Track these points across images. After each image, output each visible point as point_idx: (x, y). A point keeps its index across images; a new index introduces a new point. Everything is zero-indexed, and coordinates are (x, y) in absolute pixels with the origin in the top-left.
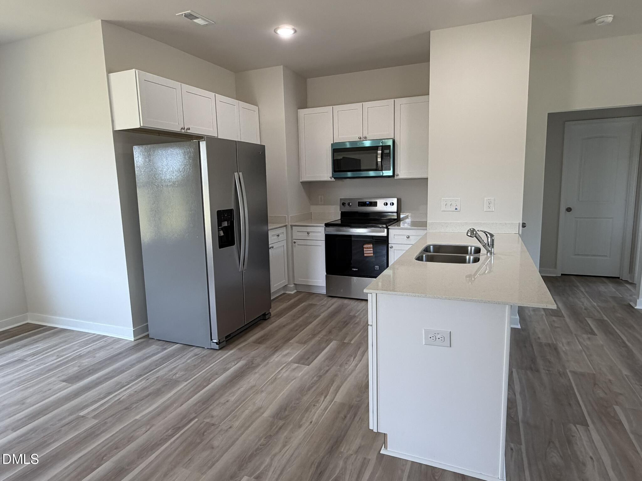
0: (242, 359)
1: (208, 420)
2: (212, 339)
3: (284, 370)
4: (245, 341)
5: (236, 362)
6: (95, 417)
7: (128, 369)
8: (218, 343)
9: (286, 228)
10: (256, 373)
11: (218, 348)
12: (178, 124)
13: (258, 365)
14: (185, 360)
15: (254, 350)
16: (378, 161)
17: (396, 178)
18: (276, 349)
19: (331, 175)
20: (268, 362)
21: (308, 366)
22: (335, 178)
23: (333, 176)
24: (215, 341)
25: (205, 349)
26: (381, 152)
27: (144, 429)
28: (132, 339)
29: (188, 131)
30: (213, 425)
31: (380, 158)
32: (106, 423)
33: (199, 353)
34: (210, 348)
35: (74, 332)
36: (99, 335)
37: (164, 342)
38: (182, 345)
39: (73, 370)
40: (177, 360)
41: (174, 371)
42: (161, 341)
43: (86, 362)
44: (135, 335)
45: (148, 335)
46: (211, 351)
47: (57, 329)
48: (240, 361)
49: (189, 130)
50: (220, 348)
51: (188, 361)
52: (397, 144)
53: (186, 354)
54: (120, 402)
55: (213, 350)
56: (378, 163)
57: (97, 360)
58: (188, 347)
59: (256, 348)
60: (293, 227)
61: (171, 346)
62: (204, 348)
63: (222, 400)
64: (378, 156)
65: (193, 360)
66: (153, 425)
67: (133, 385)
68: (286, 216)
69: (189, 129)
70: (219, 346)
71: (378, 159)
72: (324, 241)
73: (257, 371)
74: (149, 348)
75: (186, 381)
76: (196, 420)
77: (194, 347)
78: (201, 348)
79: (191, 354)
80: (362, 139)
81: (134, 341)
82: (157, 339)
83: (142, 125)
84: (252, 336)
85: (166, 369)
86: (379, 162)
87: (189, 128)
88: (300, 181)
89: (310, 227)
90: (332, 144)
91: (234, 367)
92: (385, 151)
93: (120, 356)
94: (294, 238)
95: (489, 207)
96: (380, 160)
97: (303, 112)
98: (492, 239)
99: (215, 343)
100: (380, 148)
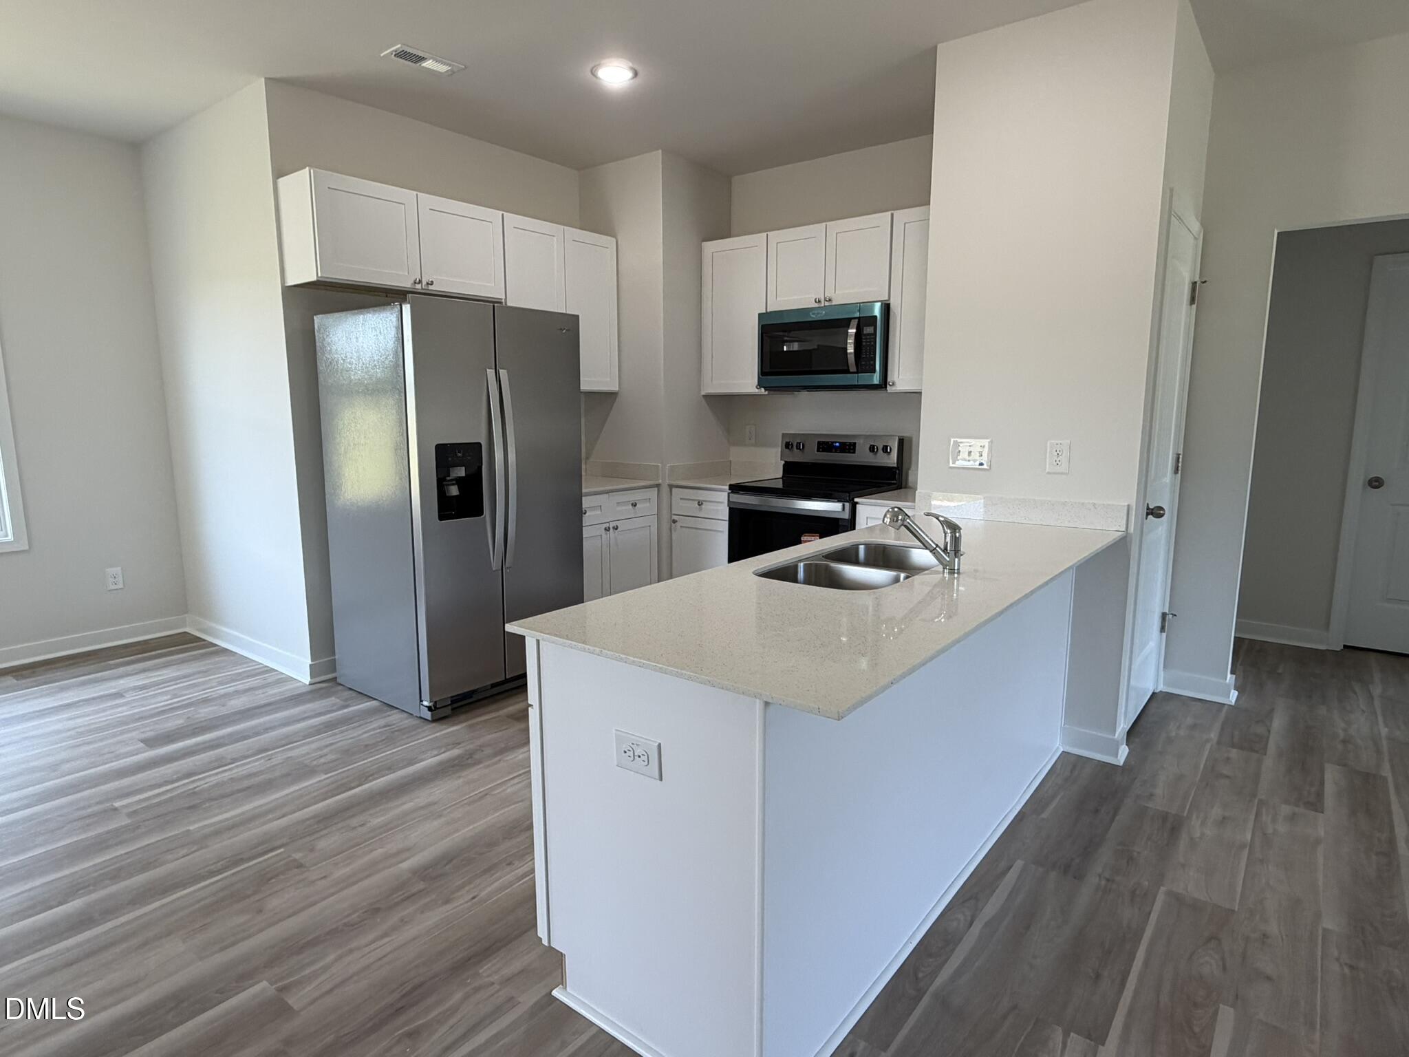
0: (460, 746)
1: (298, 856)
2: (422, 699)
3: (516, 781)
5: (443, 750)
6: (130, 815)
7: (258, 734)
9: (658, 490)
10: (459, 777)
11: (430, 718)
12: (407, 274)
13: (479, 763)
14: (360, 732)
15: (496, 731)
16: (848, 351)
17: (889, 389)
19: (755, 380)
20: (500, 760)
22: (766, 389)
23: (760, 385)
24: (426, 703)
25: (410, 717)
26: (854, 331)
27: (184, 851)
28: (305, 679)
29: (431, 287)
30: (300, 866)
31: (853, 345)
32: (138, 827)
33: (394, 722)
34: (418, 716)
35: (233, 656)
36: (266, 666)
37: (354, 694)
38: (378, 704)
39: (174, 722)
40: (350, 730)
41: (325, 751)
42: (350, 692)
43: (205, 712)
44: (312, 676)
45: (336, 678)
46: (420, 722)
47: (217, 648)
48: (452, 749)
50: (435, 718)
51: (364, 735)
52: (894, 313)
53: (372, 722)
54: (193, 793)
55: (423, 720)
56: (848, 356)
57: (223, 711)
58: (386, 709)
59: (504, 727)
60: (674, 490)
61: (366, 700)
62: (409, 714)
63: (354, 822)
64: (849, 341)
65: (372, 735)
66: (207, 847)
67: (237, 767)
68: (659, 465)
69: (432, 283)
70: (432, 715)
71: (848, 348)
72: (727, 523)
73: (463, 775)
74: (324, 701)
75: (326, 774)
76: (282, 850)
77: (395, 711)
78: (406, 714)
79: (382, 722)
80: (823, 302)
81: (310, 684)
82: (346, 687)
83: (318, 275)
84: (511, 705)
85: (314, 746)
86: (851, 353)
87: (433, 281)
88: (703, 393)
90: (760, 315)
91: (430, 760)
92: (864, 328)
93: (263, 710)
94: (673, 513)
95: (1058, 462)
96: (852, 351)
97: (710, 247)
98: (956, 536)
99: (426, 707)
100: (854, 323)
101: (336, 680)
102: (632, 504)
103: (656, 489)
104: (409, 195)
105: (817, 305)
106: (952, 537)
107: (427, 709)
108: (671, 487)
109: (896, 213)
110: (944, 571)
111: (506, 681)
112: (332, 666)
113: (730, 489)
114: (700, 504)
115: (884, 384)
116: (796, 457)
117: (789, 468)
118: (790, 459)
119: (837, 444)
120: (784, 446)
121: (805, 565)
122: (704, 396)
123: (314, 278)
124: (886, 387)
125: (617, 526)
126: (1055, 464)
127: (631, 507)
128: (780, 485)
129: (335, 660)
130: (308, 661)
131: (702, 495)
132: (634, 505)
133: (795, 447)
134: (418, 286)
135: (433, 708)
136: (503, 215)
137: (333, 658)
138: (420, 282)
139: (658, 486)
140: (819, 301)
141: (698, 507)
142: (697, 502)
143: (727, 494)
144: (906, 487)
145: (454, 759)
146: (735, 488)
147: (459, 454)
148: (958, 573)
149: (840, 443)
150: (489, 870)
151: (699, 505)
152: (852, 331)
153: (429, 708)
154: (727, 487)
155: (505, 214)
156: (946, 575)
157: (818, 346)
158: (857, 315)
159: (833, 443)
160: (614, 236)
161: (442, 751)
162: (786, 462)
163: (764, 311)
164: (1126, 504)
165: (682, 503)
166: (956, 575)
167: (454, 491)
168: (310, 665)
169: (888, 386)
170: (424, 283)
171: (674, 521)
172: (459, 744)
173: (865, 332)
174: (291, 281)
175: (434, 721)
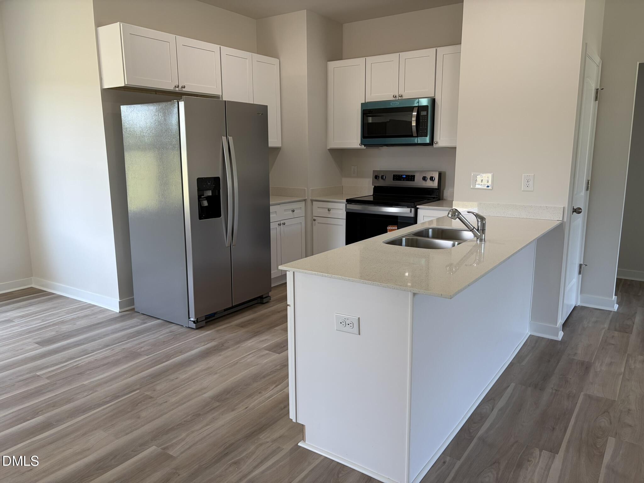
0: (215, 340)
1: (148, 393)
2: (190, 317)
3: (250, 356)
4: (229, 323)
6: (48, 378)
7: (100, 338)
10: (220, 355)
11: (194, 327)
12: (171, 81)
13: (228, 348)
14: (158, 335)
15: (232, 333)
16: (413, 125)
17: (435, 146)
18: (256, 334)
19: (359, 141)
20: (239, 347)
21: (278, 354)
22: (365, 145)
23: (362, 143)
24: (192, 319)
25: (183, 327)
26: (416, 113)
27: (86, 394)
28: (117, 309)
29: (184, 89)
30: (151, 398)
31: (415, 122)
32: (56, 384)
33: (175, 330)
34: (188, 326)
35: (68, 299)
36: (90, 304)
37: (147, 317)
38: (162, 321)
39: (50, 333)
40: (151, 334)
41: (142, 345)
42: (145, 316)
43: (65, 328)
44: (120, 308)
45: (134, 308)
46: (189, 329)
47: (55, 295)
48: (211, 342)
51: (161, 337)
52: (438, 105)
53: (162, 330)
54: (77, 367)
56: (413, 127)
57: (75, 327)
58: (168, 323)
59: (237, 331)
60: (314, 203)
61: (154, 320)
63: (172, 377)
64: (413, 119)
65: (165, 336)
66: (96, 391)
67: (97, 354)
68: (306, 188)
69: (184, 87)
70: (196, 325)
71: (412, 123)
72: (345, 220)
73: (222, 354)
74: (130, 321)
75: (147, 356)
76: (138, 391)
77: (173, 325)
78: (180, 326)
79: (168, 330)
80: (398, 98)
81: (119, 312)
82: (142, 313)
83: (126, 83)
84: (238, 319)
85: (136, 342)
88: (328, 148)
89: (332, 203)
90: (362, 105)
91: (201, 348)
92: (422, 112)
93: (100, 325)
94: (314, 215)
95: (528, 185)
96: (415, 124)
97: (332, 65)
98: (483, 223)
99: (192, 321)
100: (416, 109)
101: (134, 310)
102: (292, 211)
103: (304, 202)
104: (171, 37)
105: (394, 99)
106: (481, 223)
107: (193, 322)
108: (312, 201)
109: (438, 49)
110: (477, 240)
111: (233, 307)
112: (132, 302)
113: (346, 202)
114: (329, 210)
115: (432, 143)
116: (381, 183)
117: (376, 189)
118: (377, 185)
119: (404, 176)
120: (374, 178)
121: (406, 239)
122: (329, 149)
123: (123, 85)
124: (433, 145)
125: (285, 223)
126: (527, 186)
127: (291, 212)
128: (371, 199)
129: (134, 298)
130: (118, 300)
131: (330, 205)
132: (293, 211)
133: (380, 177)
134: (177, 89)
135: (196, 322)
136: (220, 47)
137: (132, 297)
138: (178, 87)
139: (305, 200)
140: (396, 97)
141: (328, 211)
142: (327, 209)
143: (345, 205)
144: (442, 200)
145: (214, 347)
146: (349, 201)
147: (209, 184)
148: (484, 241)
149: (406, 175)
150: (250, 396)
151: (329, 211)
152: (415, 114)
153: (194, 322)
154: (345, 201)
155: (221, 46)
156: (478, 242)
157: (390, 120)
158: (416, 105)
159: (402, 175)
160: (278, 58)
161: (206, 343)
162: (375, 186)
163: (364, 102)
164: (563, 206)
165: (318, 209)
166: (483, 242)
167: (205, 203)
168: (119, 302)
169: (434, 144)
170: (180, 87)
171: (314, 220)
172: (214, 340)
173: (421, 115)
174: (106, 86)
175: (197, 328)
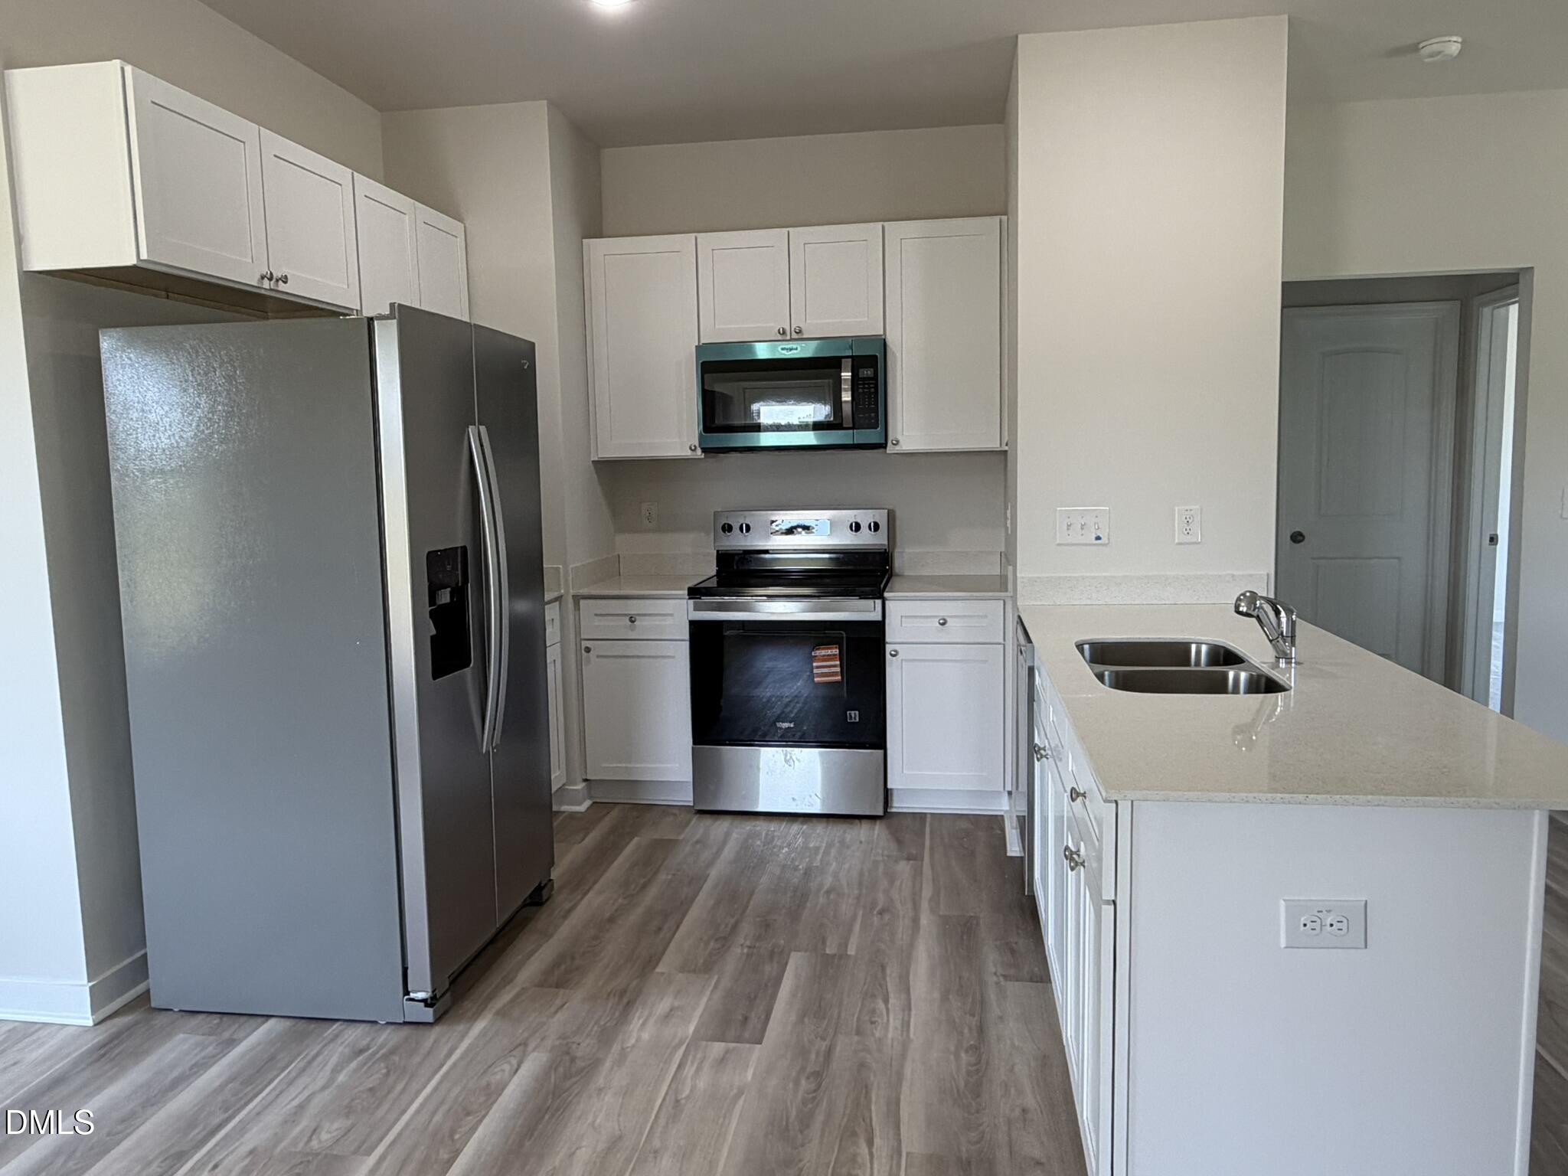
2: (410, 989)
4: (508, 981)
5: (514, 1061)
8: (429, 1001)
9: (560, 604)
11: (431, 1019)
12: (251, 261)
13: (595, 1064)
14: (326, 1074)
15: (553, 1010)
16: (843, 399)
17: (890, 449)
18: (627, 1001)
19: (693, 440)
21: (759, 1046)
23: (701, 445)
24: (421, 995)
25: (378, 1026)
26: (849, 373)
28: (83, 1017)
29: (282, 287)
31: (850, 393)
33: (364, 1043)
34: (401, 1021)
37: (216, 1020)
38: (288, 1023)
40: (298, 1076)
42: (201, 1017)
44: (96, 1008)
46: (406, 1031)
48: (525, 1054)
49: (285, 282)
50: (438, 1016)
51: (341, 1078)
52: (894, 354)
55: (413, 1027)
56: (843, 405)
58: (313, 1026)
59: (558, 1002)
60: (582, 602)
62: (375, 1022)
64: (843, 387)
65: (355, 1071)
68: (561, 566)
69: (285, 280)
70: (435, 1011)
71: (843, 396)
72: (688, 643)
74: (169, 1045)
77: (338, 1025)
78: (363, 1025)
79: (340, 1049)
80: (788, 333)
81: (98, 1024)
82: (180, 1011)
83: (144, 256)
84: (521, 965)
85: (272, 1118)
86: (846, 402)
87: (286, 277)
88: (592, 459)
89: (642, 601)
90: (697, 347)
91: (516, 1080)
92: (861, 370)
94: (582, 637)
95: (1188, 531)
96: (849, 399)
97: (598, 248)
100: (847, 363)
101: (148, 1001)
103: (558, 604)
104: (248, 129)
105: (781, 338)
107: (421, 1004)
108: (577, 599)
109: (888, 225)
111: (498, 932)
113: (689, 595)
114: (632, 620)
115: (884, 443)
117: (723, 559)
118: (725, 548)
120: (720, 530)
124: (885, 447)
126: (1186, 533)
131: (633, 607)
133: (737, 530)
134: (266, 285)
135: (432, 1000)
138: (269, 275)
139: (559, 599)
140: (784, 333)
141: (630, 623)
142: (628, 618)
143: (683, 602)
145: (552, 1067)
146: (692, 593)
147: (448, 568)
148: (1295, 662)
151: (633, 622)
152: (846, 375)
153: (425, 1002)
154: (685, 592)
155: (355, 174)
158: (850, 353)
160: (461, 220)
162: (718, 551)
163: (697, 344)
165: (598, 620)
169: (889, 444)
170: (274, 279)
171: (588, 650)
173: (861, 376)
175: (438, 1019)
